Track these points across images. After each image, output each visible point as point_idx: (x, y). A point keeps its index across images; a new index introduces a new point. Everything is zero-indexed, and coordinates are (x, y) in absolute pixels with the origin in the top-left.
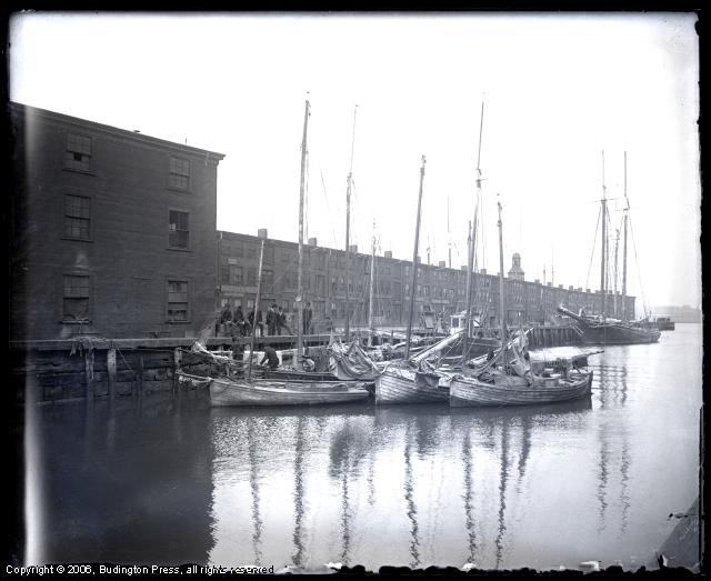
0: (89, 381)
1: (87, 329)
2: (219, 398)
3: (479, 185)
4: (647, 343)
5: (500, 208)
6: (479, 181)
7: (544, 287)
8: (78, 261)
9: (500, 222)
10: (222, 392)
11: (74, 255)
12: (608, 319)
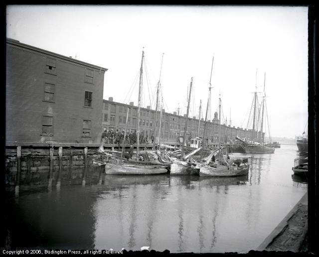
0: (51, 160)
1: (51, 138)
2: (109, 171)
3: (210, 90)
4: (270, 153)
5: (220, 101)
6: (210, 88)
7: (227, 127)
8: (49, 110)
9: (220, 106)
10: (110, 168)
11: (48, 108)
12: (255, 143)
